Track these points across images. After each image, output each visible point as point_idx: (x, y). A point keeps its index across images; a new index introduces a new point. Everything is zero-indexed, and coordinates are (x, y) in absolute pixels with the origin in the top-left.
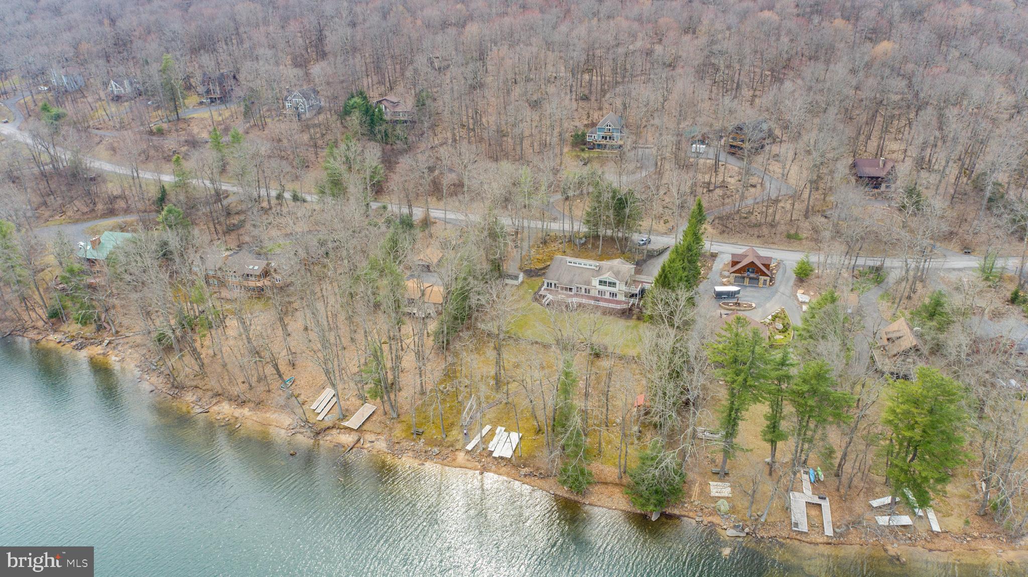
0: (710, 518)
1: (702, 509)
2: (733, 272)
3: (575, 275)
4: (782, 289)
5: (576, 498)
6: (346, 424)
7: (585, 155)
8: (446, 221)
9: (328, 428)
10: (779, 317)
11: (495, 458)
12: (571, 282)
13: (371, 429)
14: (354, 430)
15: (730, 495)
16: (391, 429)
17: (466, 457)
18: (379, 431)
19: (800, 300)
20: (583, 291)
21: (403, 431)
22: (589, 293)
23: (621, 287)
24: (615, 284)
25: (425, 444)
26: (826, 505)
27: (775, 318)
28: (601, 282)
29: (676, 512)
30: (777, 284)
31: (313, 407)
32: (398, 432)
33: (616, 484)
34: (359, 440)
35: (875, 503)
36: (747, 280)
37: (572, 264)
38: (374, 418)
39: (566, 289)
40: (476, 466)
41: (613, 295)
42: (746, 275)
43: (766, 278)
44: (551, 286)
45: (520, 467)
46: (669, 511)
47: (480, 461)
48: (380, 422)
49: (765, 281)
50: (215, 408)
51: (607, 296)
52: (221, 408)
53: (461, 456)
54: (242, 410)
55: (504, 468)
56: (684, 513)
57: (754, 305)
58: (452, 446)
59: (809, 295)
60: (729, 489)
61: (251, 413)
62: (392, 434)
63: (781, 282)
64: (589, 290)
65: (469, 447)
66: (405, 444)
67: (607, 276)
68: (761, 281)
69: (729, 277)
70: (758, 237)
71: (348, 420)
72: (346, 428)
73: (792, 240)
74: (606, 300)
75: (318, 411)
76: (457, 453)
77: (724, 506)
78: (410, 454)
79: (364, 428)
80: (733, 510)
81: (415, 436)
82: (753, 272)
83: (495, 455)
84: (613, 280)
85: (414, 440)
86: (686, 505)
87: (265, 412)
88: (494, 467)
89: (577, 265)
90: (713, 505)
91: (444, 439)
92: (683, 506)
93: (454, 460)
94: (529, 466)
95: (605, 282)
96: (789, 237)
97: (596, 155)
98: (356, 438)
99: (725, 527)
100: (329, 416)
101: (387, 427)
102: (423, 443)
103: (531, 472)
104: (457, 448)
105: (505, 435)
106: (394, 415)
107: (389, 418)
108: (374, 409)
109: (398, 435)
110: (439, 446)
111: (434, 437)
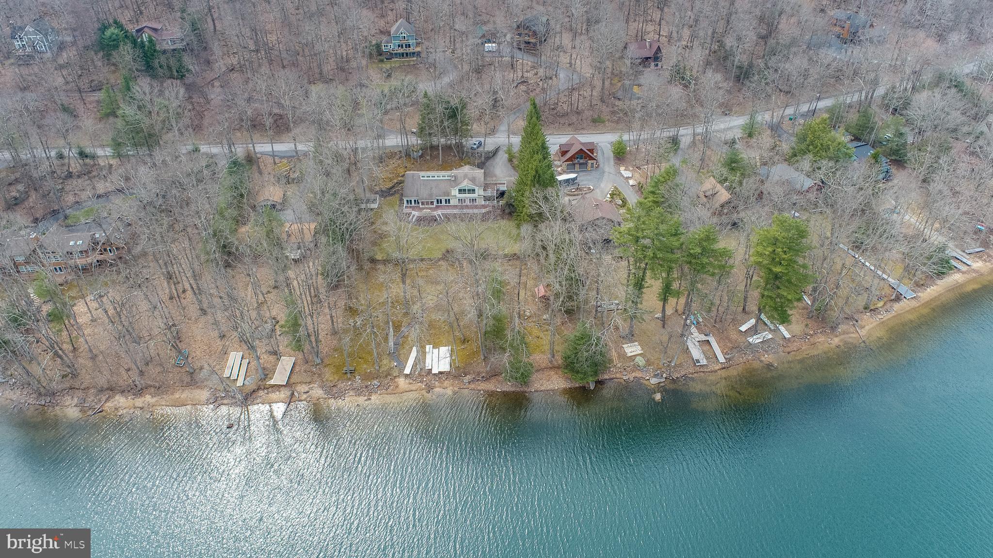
0: (634, 374)
1: (625, 369)
2: (566, 161)
3: (431, 188)
4: (607, 169)
5: (522, 389)
6: (272, 382)
7: (387, 66)
8: (273, 155)
9: (254, 391)
10: (615, 194)
11: (434, 374)
12: (431, 195)
13: (299, 381)
14: (282, 386)
15: (642, 352)
16: (320, 375)
17: (407, 381)
18: (309, 380)
19: (625, 176)
20: (443, 202)
21: (333, 373)
22: (449, 203)
23: (480, 192)
24: (474, 190)
25: (362, 379)
26: (712, 340)
27: (612, 195)
28: (460, 191)
29: (606, 377)
30: (601, 165)
32: (329, 374)
33: (551, 368)
34: (293, 394)
35: (743, 328)
36: (577, 166)
37: (426, 178)
38: (297, 369)
39: (427, 203)
40: (420, 387)
41: (474, 200)
42: (576, 161)
43: (592, 161)
44: (411, 203)
45: (461, 376)
46: (600, 378)
47: (421, 382)
48: (305, 371)
49: (592, 164)
50: (109, 404)
51: (468, 203)
52: (116, 403)
53: (402, 382)
54: (143, 399)
55: (446, 382)
56: (612, 376)
57: (592, 188)
58: (389, 374)
59: (629, 170)
60: (639, 347)
61: (155, 399)
62: (324, 379)
63: (604, 163)
64: (449, 200)
65: (407, 371)
66: (341, 385)
67: (466, 184)
68: (589, 165)
69: (561, 166)
70: (569, 125)
71: (271, 378)
72: (273, 386)
73: (597, 124)
74: (467, 207)
75: (233, 377)
76: (396, 380)
77: (641, 361)
78: (351, 393)
79: (292, 381)
80: (649, 363)
81: (349, 375)
82: (581, 158)
83: (435, 371)
84: (472, 187)
85: (350, 379)
86: (612, 370)
87: (172, 394)
88: (437, 383)
89: (431, 178)
90: (632, 363)
91: (378, 371)
92: (610, 371)
93: (397, 387)
94: (470, 373)
95: (465, 190)
96: (594, 121)
97: (397, 65)
98: (289, 393)
99: (647, 378)
100: (248, 379)
101: (315, 374)
102: (360, 379)
103: (474, 378)
104: (394, 375)
105: (436, 351)
106: (319, 361)
107: (313, 365)
108: (293, 359)
109: (331, 379)
110: (377, 378)
111: (369, 371)
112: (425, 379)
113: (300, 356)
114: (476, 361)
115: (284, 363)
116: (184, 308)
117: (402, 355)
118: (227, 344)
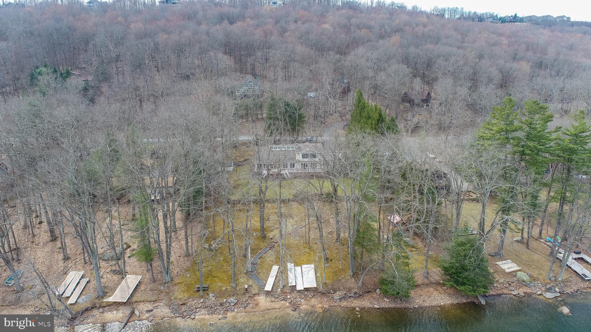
1: (510, 285)
3: (279, 156)
5: (402, 306)
6: (110, 300)
9: (86, 310)
11: (299, 291)
12: (278, 161)
13: (143, 299)
14: (122, 303)
16: (167, 293)
17: (269, 299)
18: (153, 298)
20: (289, 166)
21: (184, 291)
22: (294, 167)
24: (315, 155)
25: (216, 297)
28: (303, 155)
31: (61, 290)
32: (179, 294)
34: (134, 312)
37: (274, 149)
38: (143, 287)
39: (275, 167)
40: (283, 304)
45: (330, 293)
47: (285, 299)
48: (152, 290)
51: (309, 167)
53: (262, 300)
55: (313, 299)
60: (514, 264)
62: (172, 298)
65: (268, 287)
66: (192, 303)
67: (308, 150)
71: (110, 296)
72: (110, 304)
75: (67, 294)
76: (256, 298)
78: (203, 311)
79: (134, 299)
81: (201, 292)
83: (300, 287)
84: (313, 151)
85: (202, 297)
88: (302, 300)
89: (278, 149)
90: (515, 279)
91: (235, 289)
93: (257, 305)
94: (339, 290)
95: (307, 155)
98: (128, 312)
99: (539, 293)
100: (83, 297)
101: (162, 292)
102: (213, 297)
103: (345, 294)
104: (254, 293)
105: (298, 269)
106: (168, 279)
107: (161, 284)
108: (140, 277)
109: (180, 297)
110: (233, 295)
111: (224, 289)
112: (289, 297)
113: (148, 276)
114: (344, 278)
115: (129, 281)
116: (34, 236)
117: (262, 274)
118: (70, 265)
